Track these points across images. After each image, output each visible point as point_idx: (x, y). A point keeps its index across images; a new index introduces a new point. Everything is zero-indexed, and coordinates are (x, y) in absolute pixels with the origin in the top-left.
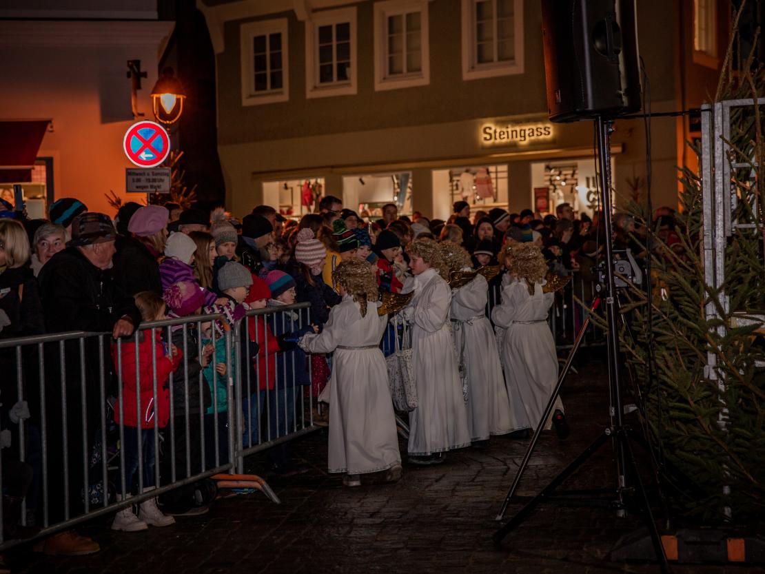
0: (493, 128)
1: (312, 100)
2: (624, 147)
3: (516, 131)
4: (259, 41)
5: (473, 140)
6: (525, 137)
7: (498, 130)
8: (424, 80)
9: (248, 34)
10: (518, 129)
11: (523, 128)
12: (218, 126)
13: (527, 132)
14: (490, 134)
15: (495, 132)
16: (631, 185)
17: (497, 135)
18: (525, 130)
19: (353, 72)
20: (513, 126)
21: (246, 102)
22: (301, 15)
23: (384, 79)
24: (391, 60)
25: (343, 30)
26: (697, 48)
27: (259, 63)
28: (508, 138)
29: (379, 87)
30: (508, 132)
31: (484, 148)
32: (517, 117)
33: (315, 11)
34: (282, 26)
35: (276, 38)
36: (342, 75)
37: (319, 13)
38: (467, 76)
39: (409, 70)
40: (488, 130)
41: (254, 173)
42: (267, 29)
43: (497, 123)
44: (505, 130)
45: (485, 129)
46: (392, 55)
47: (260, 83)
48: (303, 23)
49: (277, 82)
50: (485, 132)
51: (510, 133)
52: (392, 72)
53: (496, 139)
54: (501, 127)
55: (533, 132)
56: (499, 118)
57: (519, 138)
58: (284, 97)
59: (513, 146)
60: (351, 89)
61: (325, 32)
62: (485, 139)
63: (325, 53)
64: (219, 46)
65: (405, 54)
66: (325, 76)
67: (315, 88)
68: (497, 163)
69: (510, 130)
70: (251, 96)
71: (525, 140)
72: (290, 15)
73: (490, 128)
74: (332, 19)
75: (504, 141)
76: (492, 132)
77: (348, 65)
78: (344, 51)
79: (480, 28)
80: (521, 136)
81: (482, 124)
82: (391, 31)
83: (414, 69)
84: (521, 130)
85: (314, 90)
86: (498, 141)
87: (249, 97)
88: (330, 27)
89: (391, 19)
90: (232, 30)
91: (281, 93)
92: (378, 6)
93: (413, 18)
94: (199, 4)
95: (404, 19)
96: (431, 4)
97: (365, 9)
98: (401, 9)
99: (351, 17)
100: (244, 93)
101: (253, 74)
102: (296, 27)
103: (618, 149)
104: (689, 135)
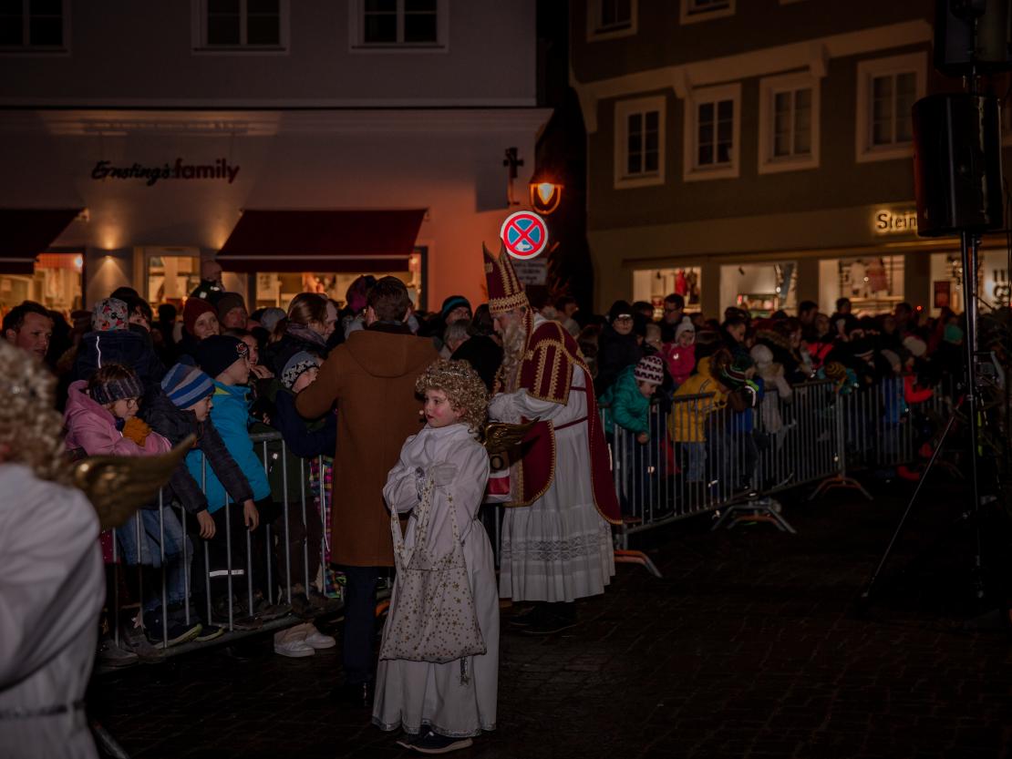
0: (889, 215)
1: (691, 184)
4: (634, 121)
5: (864, 225)
7: (895, 218)
8: (813, 162)
9: (623, 112)
12: (588, 209)
14: (886, 222)
15: (891, 219)
17: (894, 222)
19: (735, 153)
20: (911, 213)
21: (618, 185)
22: (681, 92)
23: (769, 160)
24: (777, 141)
25: (726, 107)
27: (634, 144)
28: (905, 226)
29: (764, 168)
30: (905, 220)
31: (879, 237)
33: (696, 87)
34: (659, 104)
35: (653, 117)
36: (724, 157)
37: (701, 90)
38: (862, 157)
39: (796, 152)
40: (883, 218)
41: (625, 261)
42: (643, 107)
43: (894, 210)
44: (901, 217)
45: (880, 216)
46: (778, 135)
47: (634, 165)
48: (682, 102)
49: (652, 164)
50: (880, 220)
51: (908, 221)
53: (891, 226)
54: (898, 214)
56: (895, 205)
58: (659, 179)
59: (910, 235)
60: (733, 171)
61: (705, 111)
62: (880, 227)
63: (705, 133)
64: (591, 125)
65: (792, 134)
66: (705, 157)
67: (694, 170)
68: (892, 253)
69: (907, 217)
70: (624, 178)
72: (669, 92)
73: (885, 215)
74: (714, 97)
75: (901, 229)
76: (887, 219)
77: (730, 145)
78: (726, 130)
79: (877, 106)
81: (877, 210)
82: (778, 109)
83: (803, 150)
85: (692, 172)
86: (894, 229)
87: (622, 180)
88: (710, 106)
89: (779, 97)
90: (606, 109)
91: (656, 176)
92: (764, 83)
93: (802, 96)
94: (573, 82)
95: (793, 97)
96: (823, 81)
97: (750, 86)
98: (790, 85)
99: (734, 94)
100: (617, 175)
101: (626, 155)
102: (675, 106)
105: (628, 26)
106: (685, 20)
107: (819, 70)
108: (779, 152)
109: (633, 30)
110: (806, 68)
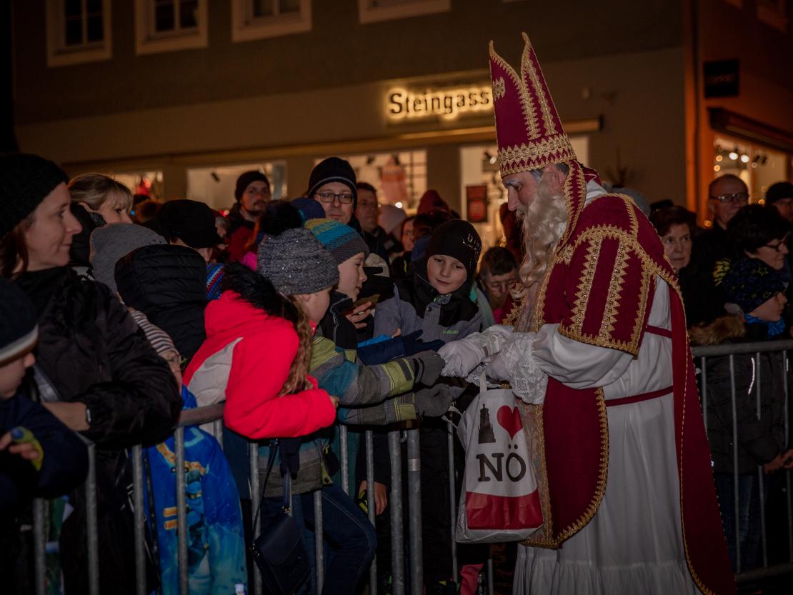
0: (405, 95)
1: (145, 57)
2: (601, 120)
3: (438, 99)
5: (373, 110)
6: (451, 107)
7: (412, 98)
8: (303, 24)
10: (441, 95)
11: (449, 94)
12: (14, 97)
13: (455, 101)
14: (400, 105)
15: (407, 101)
17: (411, 105)
18: (451, 98)
19: (202, 13)
20: (434, 91)
21: (53, 61)
23: (245, 23)
27: (72, 5)
28: (426, 109)
29: (240, 34)
30: (426, 101)
31: (391, 125)
32: (439, 77)
36: (188, 20)
38: (367, 16)
39: (281, 11)
40: (396, 99)
43: (411, 87)
44: (421, 97)
47: (73, 35)
49: (96, 34)
50: (393, 102)
51: (429, 102)
52: (257, 13)
53: (408, 111)
54: (416, 93)
55: (463, 100)
56: (412, 80)
57: (442, 110)
58: (104, 52)
59: (434, 122)
60: (199, 40)
62: (393, 111)
66: (164, 20)
67: (149, 39)
68: (412, 147)
69: (429, 97)
70: (59, 53)
71: (452, 112)
73: (400, 95)
75: (421, 114)
76: (402, 100)
77: (196, 4)
80: (446, 107)
81: (388, 88)
83: (288, 8)
84: (446, 98)
85: (147, 42)
86: (412, 114)
87: (58, 56)
91: (101, 48)
100: (51, 48)
101: (62, 21)
103: (593, 125)
104: (704, 104)
108: (259, 10)
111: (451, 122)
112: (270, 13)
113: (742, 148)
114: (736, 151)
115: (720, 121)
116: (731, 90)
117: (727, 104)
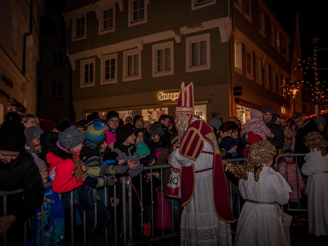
0: (163, 94)
1: (102, 85)
2: (209, 100)
3: (171, 95)
4: (87, 66)
5: (156, 98)
6: (174, 97)
7: (165, 95)
8: (139, 77)
9: (83, 64)
10: (172, 94)
11: (173, 94)
12: (73, 95)
13: (175, 96)
14: (162, 96)
15: (164, 95)
16: (212, 115)
17: (164, 96)
18: (174, 95)
19: (116, 75)
20: (170, 93)
21: (82, 87)
22: (99, 57)
23: (126, 77)
24: (129, 71)
25: (113, 61)
26: (236, 67)
27: (86, 74)
28: (168, 98)
29: (124, 80)
30: (168, 95)
31: (160, 101)
32: (171, 90)
33: (104, 55)
34: (93, 61)
35: (92, 65)
36: (113, 77)
37: (105, 56)
38: (154, 76)
39: (134, 75)
40: (161, 95)
41: (83, 111)
42: (89, 62)
43: (164, 92)
44: (167, 95)
45: (160, 94)
46: (129, 69)
47: (86, 80)
48: (100, 59)
49: (92, 80)
50: (160, 96)
51: (169, 96)
52: (129, 75)
53: (164, 98)
54: (165, 94)
55: (177, 96)
56: (165, 91)
57: (172, 98)
58: (93, 84)
59: (170, 101)
60: (115, 81)
61: (107, 62)
62: (160, 98)
64: (74, 68)
65: (133, 69)
66: (107, 77)
67: (104, 81)
68: (165, 107)
69: (169, 95)
70: (83, 84)
71: (174, 98)
72: (96, 57)
73: (162, 94)
74: (109, 58)
75: (167, 99)
76: (162, 95)
77: (114, 73)
78: (113, 68)
79: (159, 59)
80: (173, 97)
81: (159, 93)
82: (129, 61)
83: (136, 74)
84: (172, 95)
85: (103, 82)
86: (165, 99)
87: (83, 85)
88: (109, 60)
89: (129, 57)
90: (78, 62)
91: (93, 83)
92: (124, 53)
93: (136, 56)
94: (68, 54)
95: (133, 57)
96: (142, 51)
97: (120, 54)
98: (132, 53)
99: (115, 56)
100: (81, 84)
101: (84, 77)
102: (98, 61)
103: (208, 102)
104: (234, 97)
105: (84, 36)
106: (100, 33)
107: (140, 48)
108: (129, 74)
109: (85, 37)
110: (137, 47)
111: (174, 100)
112: (132, 75)
113: (243, 108)
114: (242, 108)
115: (238, 101)
116: (240, 94)
117: (239, 97)
